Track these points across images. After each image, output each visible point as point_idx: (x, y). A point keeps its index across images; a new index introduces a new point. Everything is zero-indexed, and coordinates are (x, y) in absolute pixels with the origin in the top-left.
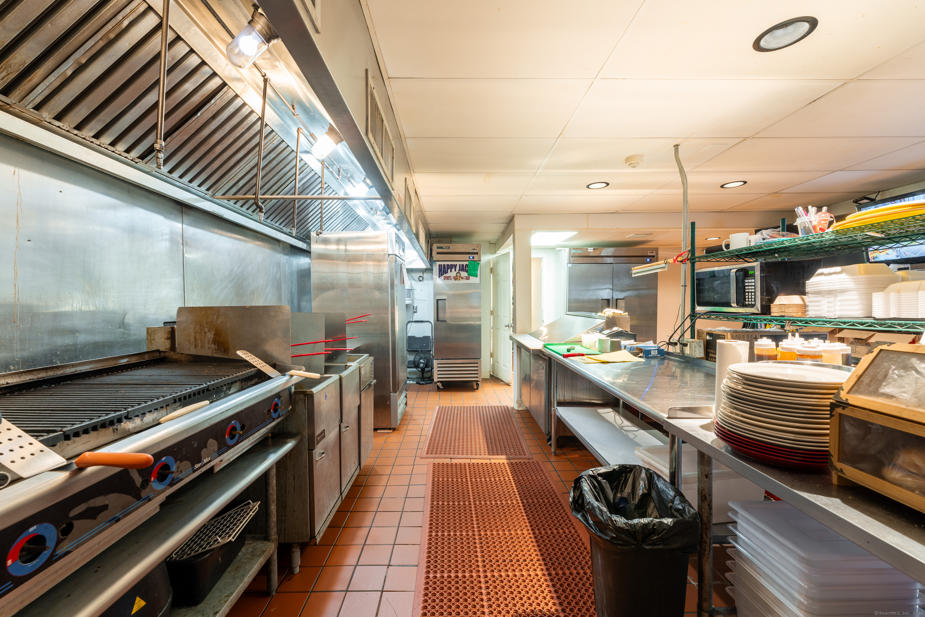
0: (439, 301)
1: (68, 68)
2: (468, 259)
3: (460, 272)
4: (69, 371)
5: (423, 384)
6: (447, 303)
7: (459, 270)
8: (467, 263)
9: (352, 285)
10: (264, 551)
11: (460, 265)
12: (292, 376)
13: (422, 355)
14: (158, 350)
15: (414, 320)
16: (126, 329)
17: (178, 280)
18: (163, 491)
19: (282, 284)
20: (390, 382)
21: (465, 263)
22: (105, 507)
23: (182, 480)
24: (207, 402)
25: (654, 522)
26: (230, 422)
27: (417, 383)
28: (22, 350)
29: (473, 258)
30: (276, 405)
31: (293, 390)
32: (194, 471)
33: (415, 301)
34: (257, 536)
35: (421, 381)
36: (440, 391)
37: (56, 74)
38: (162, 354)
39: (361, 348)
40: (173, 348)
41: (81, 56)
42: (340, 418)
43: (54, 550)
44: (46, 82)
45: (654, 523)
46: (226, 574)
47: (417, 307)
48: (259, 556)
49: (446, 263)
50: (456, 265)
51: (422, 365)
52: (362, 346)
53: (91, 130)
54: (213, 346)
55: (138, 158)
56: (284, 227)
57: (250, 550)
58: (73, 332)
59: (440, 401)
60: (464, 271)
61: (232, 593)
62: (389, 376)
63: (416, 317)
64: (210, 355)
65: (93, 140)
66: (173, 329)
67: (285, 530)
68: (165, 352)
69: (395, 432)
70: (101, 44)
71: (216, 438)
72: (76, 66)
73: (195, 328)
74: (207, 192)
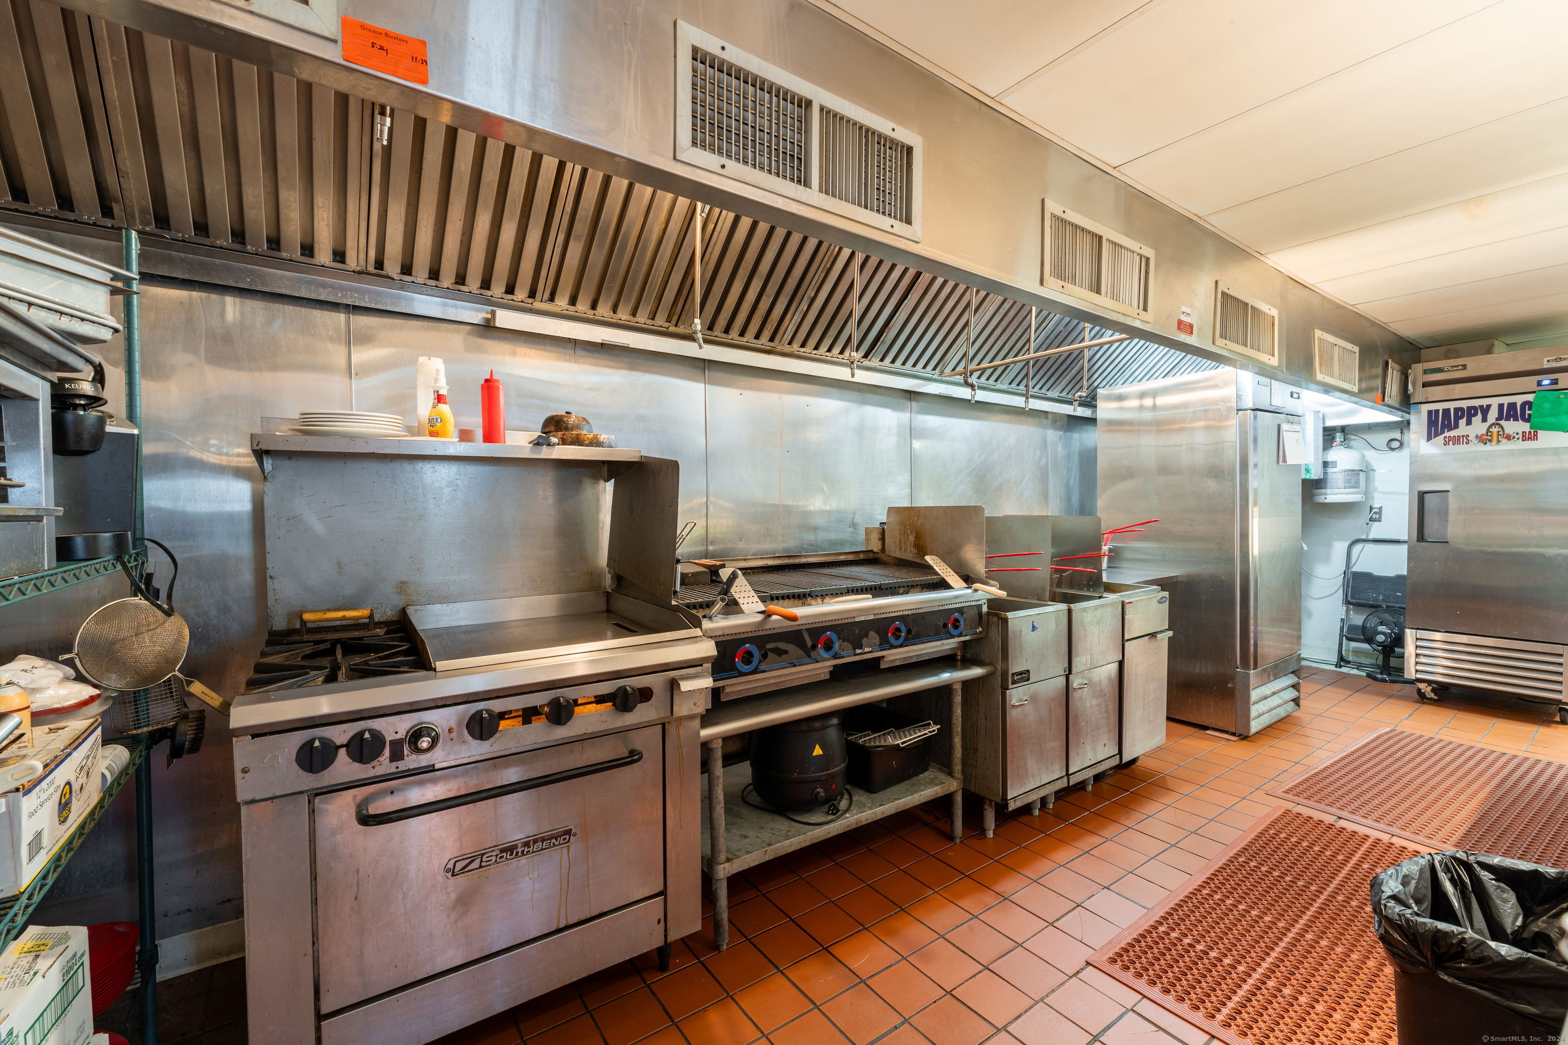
0: (1427, 496)
1: (804, 306)
2: (1536, 388)
3: (1502, 422)
4: (803, 560)
5: (1384, 681)
6: (1451, 498)
7: (1500, 418)
8: (1530, 398)
9: (1164, 470)
10: (943, 783)
11: (1501, 406)
12: (976, 590)
13: (1387, 616)
14: (872, 551)
15: (1371, 537)
16: (855, 529)
17: (905, 478)
18: (828, 660)
19: (1050, 474)
20: (1234, 648)
21: (1519, 400)
22: (786, 652)
23: (843, 657)
24: (870, 596)
25: (1466, 936)
26: (894, 622)
27: (1369, 676)
28: (783, 542)
29: (1555, 382)
30: (957, 620)
31: (985, 609)
32: (855, 655)
33: (1376, 495)
34: (944, 769)
35: (1382, 673)
36: (1424, 703)
37: (798, 313)
38: (875, 555)
39: (1179, 579)
40: (883, 549)
41: (811, 293)
42: (1066, 665)
43: (758, 666)
44: (793, 322)
45: (1465, 938)
46: (902, 784)
47: (1381, 508)
48: (937, 785)
49: (1452, 406)
50: (1489, 406)
51: (1381, 638)
52: (1181, 576)
53: (824, 347)
54: (914, 549)
55: (863, 357)
56: (1048, 390)
57: (932, 776)
58: (815, 529)
59: (1406, 722)
60: (1516, 419)
61: (899, 799)
62: (1233, 637)
63: (1376, 531)
64: (911, 559)
65: (828, 354)
66: (883, 529)
67: (976, 777)
68: (877, 553)
69: (1244, 742)
70: (823, 275)
71: (878, 632)
72: (809, 301)
73: (900, 529)
74: (933, 372)
